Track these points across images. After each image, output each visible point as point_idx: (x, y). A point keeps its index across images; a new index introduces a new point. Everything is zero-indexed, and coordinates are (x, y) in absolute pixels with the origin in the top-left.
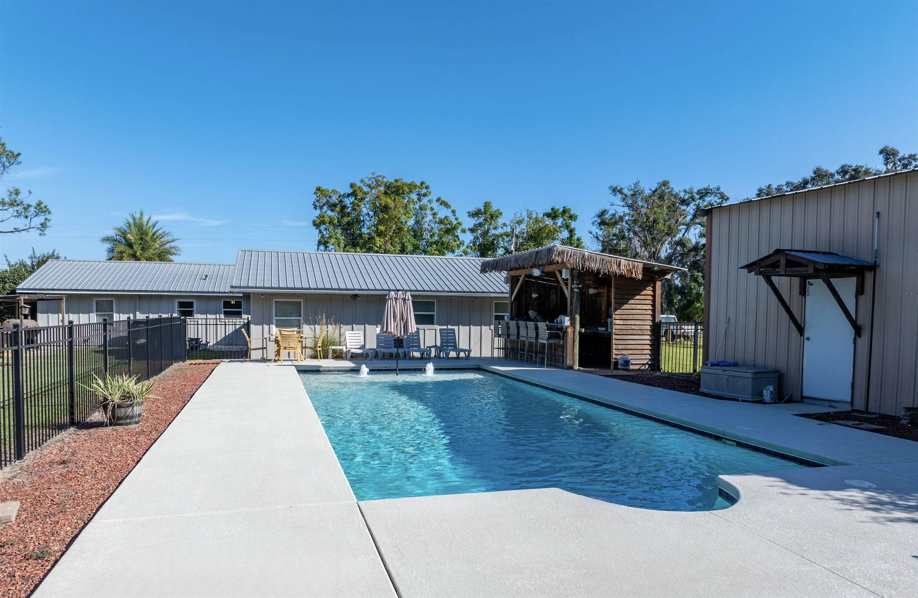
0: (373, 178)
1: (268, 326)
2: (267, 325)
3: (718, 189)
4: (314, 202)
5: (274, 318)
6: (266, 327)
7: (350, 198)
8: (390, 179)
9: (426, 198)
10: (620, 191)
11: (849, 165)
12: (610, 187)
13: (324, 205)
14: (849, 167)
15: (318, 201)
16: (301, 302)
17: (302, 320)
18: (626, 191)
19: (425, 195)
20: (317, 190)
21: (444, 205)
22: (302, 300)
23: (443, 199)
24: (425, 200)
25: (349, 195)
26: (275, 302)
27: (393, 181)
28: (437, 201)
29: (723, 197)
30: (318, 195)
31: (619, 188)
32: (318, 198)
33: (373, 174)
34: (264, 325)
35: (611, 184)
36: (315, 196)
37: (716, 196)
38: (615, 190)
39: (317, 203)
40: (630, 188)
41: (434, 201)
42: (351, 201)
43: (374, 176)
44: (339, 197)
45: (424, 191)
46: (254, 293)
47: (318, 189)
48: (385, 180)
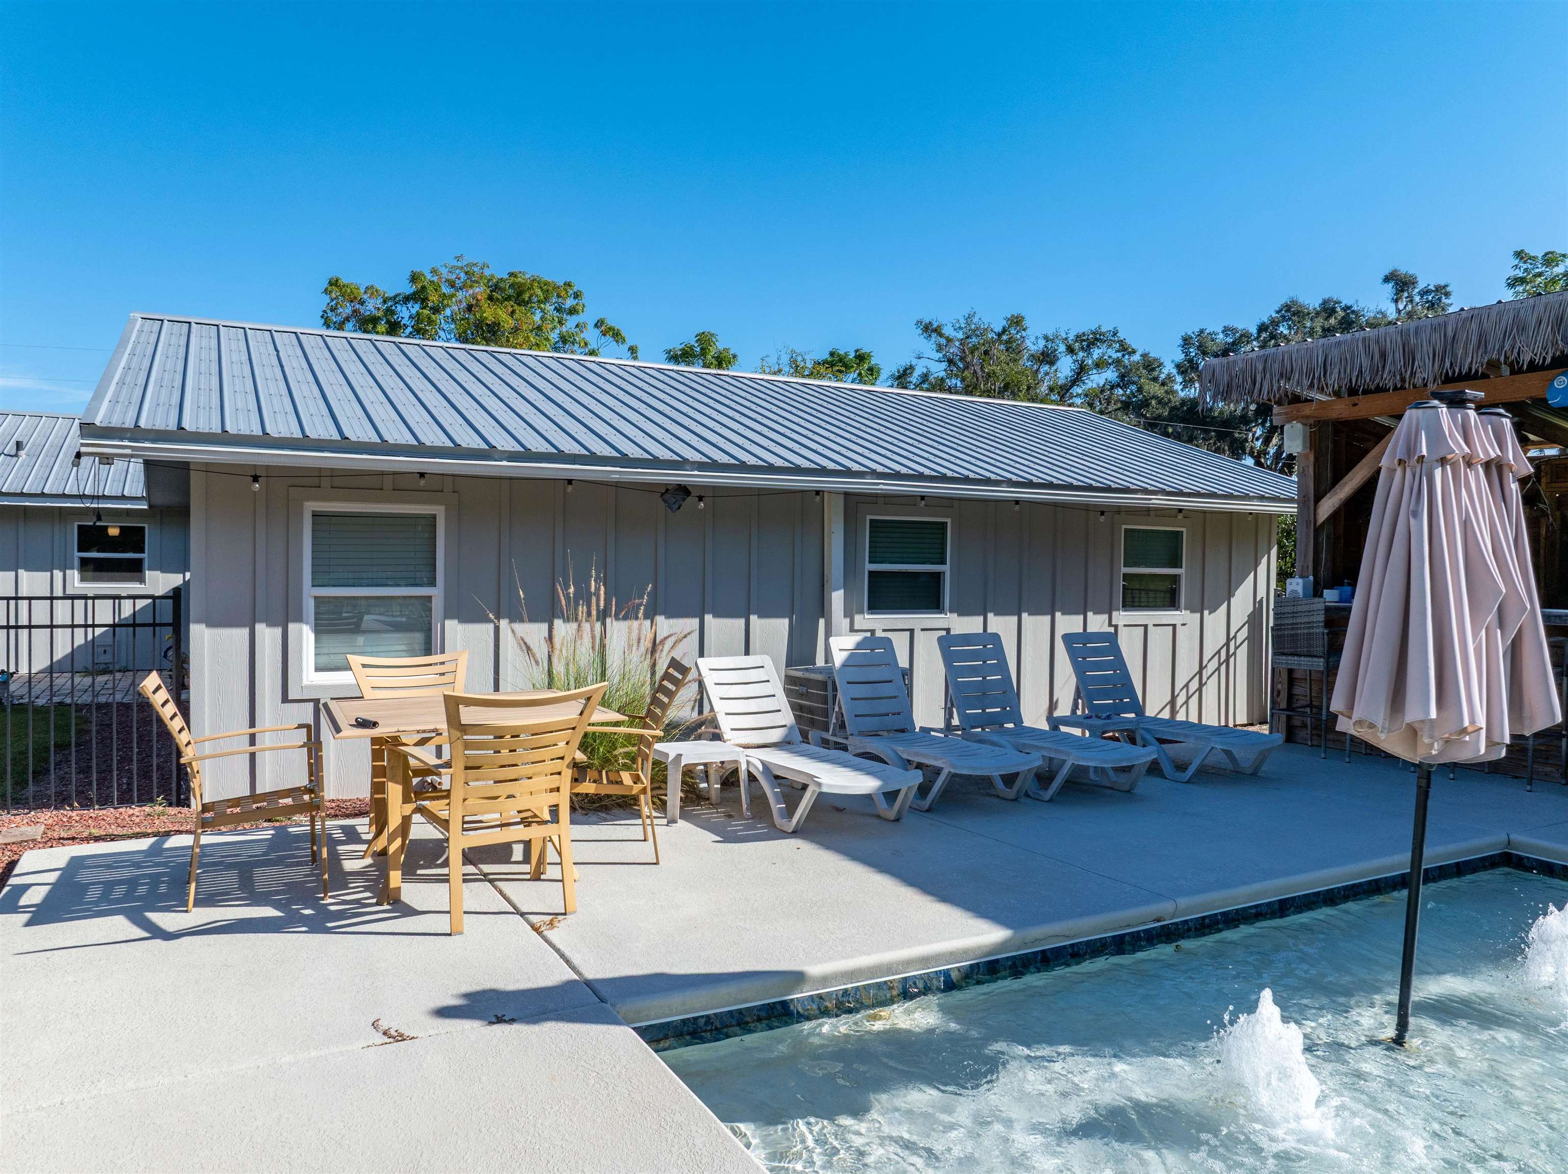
0: (458, 268)
1: (278, 631)
2: (271, 624)
3: (1115, 334)
4: (325, 312)
5: (310, 593)
6: (268, 636)
7: (410, 306)
8: (499, 271)
9: (574, 316)
10: (938, 331)
11: (1335, 299)
12: (919, 322)
13: (347, 319)
14: (1336, 303)
15: (333, 310)
16: (434, 517)
17: (437, 605)
18: (948, 331)
19: (572, 311)
20: (331, 284)
21: (613, 336)
22: (439, 511)
23: (610, 322)
24: (571, 322)
25: (407, 299)
26: (315, 515)
27: (506, 276)
28: (596, 326)
29: (1125, 349)
30: (334, 296)
31: (935, 326)
32: (333, 303)
33: (458, 258)
34: (260, 628)
35: (919, 317)
36: (327, 299)
37: (1110, 346)
38: (930, 329)
39: (330, 314)
40: (957, 325)
41: (591, 326)
42: (414, 311)
43: (459, 264)
44: (385, 302)
45: (569, 303)
46: (209, 468)
47: (334, 283)
48: (487, 272)
